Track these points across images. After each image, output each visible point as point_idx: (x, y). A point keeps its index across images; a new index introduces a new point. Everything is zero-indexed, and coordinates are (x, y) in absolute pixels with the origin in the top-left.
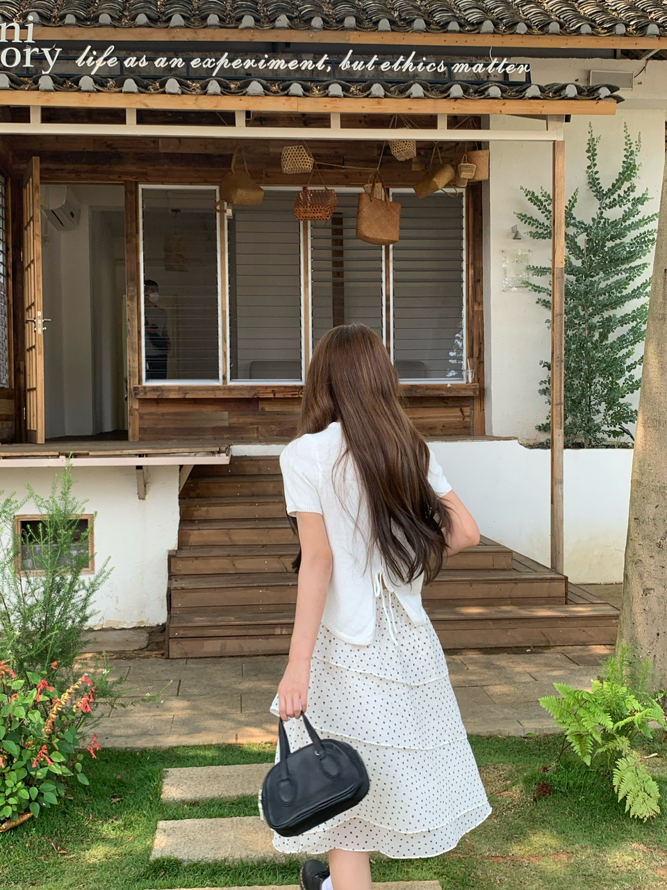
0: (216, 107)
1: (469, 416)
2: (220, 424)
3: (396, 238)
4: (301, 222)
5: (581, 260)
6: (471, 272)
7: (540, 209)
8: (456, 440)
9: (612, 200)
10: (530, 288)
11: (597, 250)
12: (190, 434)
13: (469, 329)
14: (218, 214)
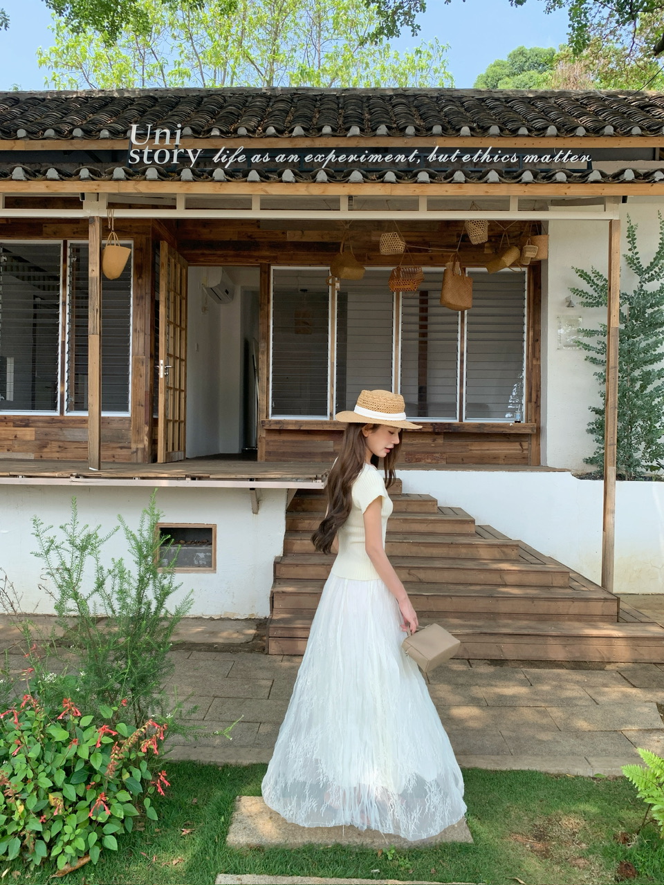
0: (323, 192)
1: (527, 449)
2: (327, 450)
3: (470, 305)
4: (395, 293)
5: (624, 325)
6: (531, 334)
7: (589, 283)
8: (518, 471)
9: (650, 275)
10: (581, 347)
11: (638, 317)
12: (303, 457)
13: (527, 379)
14: (330, 287)
